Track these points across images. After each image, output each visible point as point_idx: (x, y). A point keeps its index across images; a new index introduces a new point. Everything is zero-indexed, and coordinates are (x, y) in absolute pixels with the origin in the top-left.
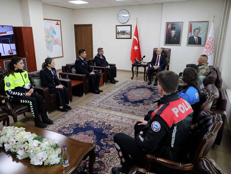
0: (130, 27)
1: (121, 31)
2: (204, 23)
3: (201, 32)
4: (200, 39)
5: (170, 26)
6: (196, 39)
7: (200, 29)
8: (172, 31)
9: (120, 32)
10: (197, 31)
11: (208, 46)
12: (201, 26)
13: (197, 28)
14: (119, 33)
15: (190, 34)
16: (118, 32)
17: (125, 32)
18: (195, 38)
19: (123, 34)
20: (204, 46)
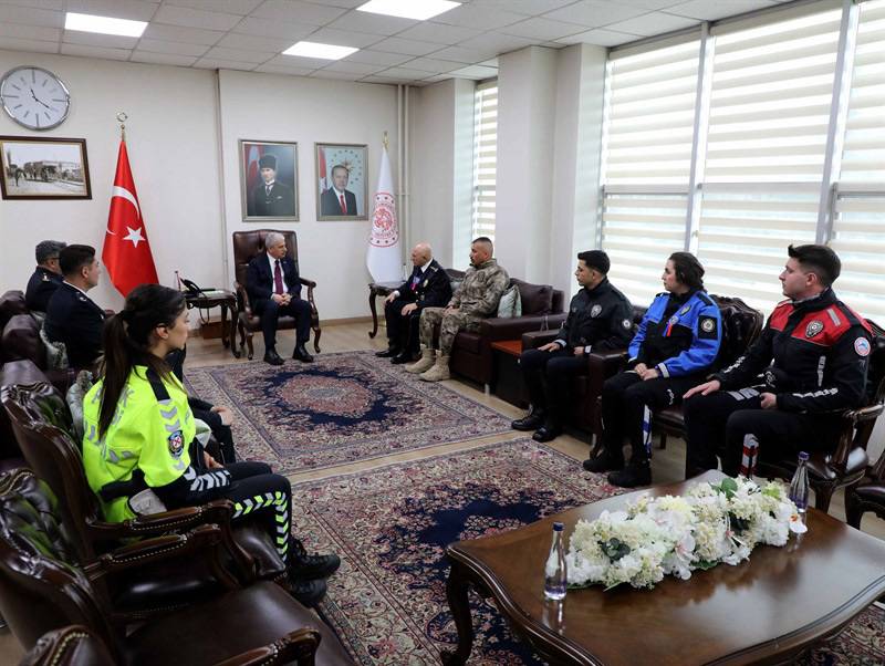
0: (77, 148)
1: (27, 165)
2: (356, 151)
3: (351, 177)
4: (350, 197)
5: (254, 155)
6: (342, 197)
7: (348, 167)
8: (266, 173)
9: (21, 165)
10: (341, 172)
11: (385, 218)
12: (348, 160)
13: (339, 163)
14: (19, 170)
15: (322, 181)
16: (15, 166)
17: (52, 169)
18: (338, 194)
19: (46, 180)
20: (365, 218)
